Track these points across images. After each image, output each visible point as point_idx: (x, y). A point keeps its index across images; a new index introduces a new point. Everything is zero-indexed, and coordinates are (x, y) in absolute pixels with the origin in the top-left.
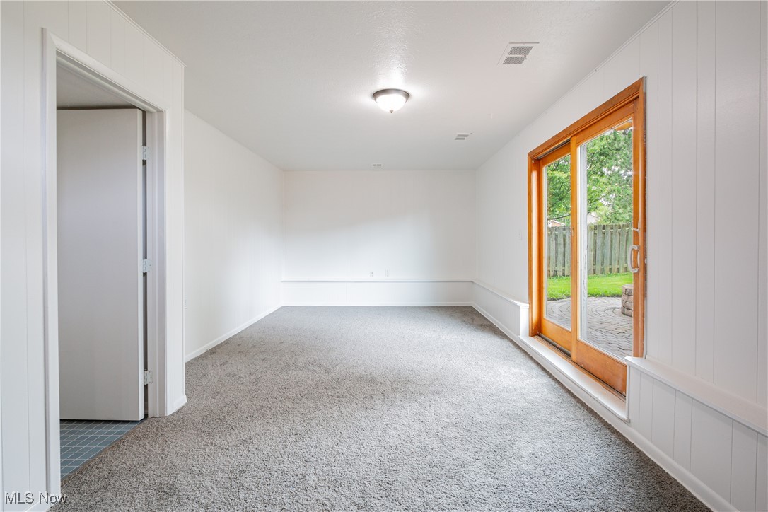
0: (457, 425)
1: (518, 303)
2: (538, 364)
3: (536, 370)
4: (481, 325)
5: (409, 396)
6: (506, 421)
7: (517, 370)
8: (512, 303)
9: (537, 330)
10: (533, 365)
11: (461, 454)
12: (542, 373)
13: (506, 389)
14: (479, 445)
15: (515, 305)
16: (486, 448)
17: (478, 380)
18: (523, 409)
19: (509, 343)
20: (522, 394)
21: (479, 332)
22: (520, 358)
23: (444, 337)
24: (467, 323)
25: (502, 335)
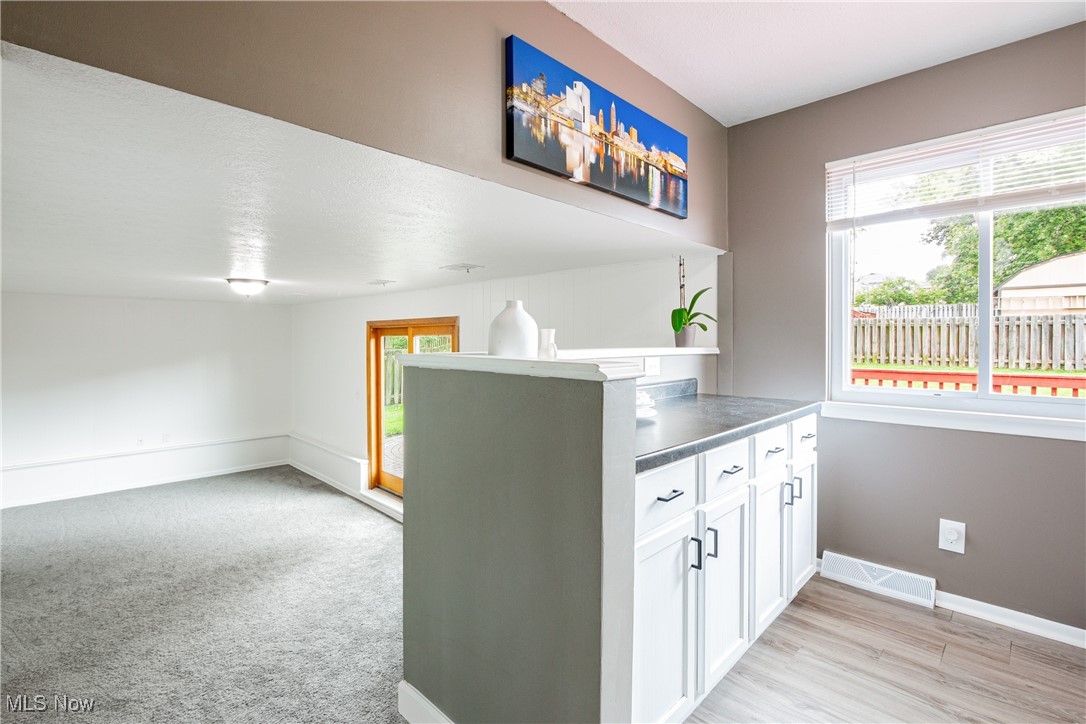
0: (339, 576)
1: (358, 460)
2: (382, 513)
3: (383, 519)
4: (313, 486)
5: (283, 569)
6: (374, 562)
7: (367, 523)
8: (351, 461)
9: (376, 483)
10: (379, 515)
11: (352, 591)
12: (388, 520)
13: (365, 540)
14: (362, 582)
15: (356, 462)
16: (368, 581)
17: (338, 540)
18: (383, 550)
19: (350, 500)
20: (378, 540)
21: (315, 495)
22: (366, 512)
23: (280, 509)
24: (296, 487)
25: (342, 494)
